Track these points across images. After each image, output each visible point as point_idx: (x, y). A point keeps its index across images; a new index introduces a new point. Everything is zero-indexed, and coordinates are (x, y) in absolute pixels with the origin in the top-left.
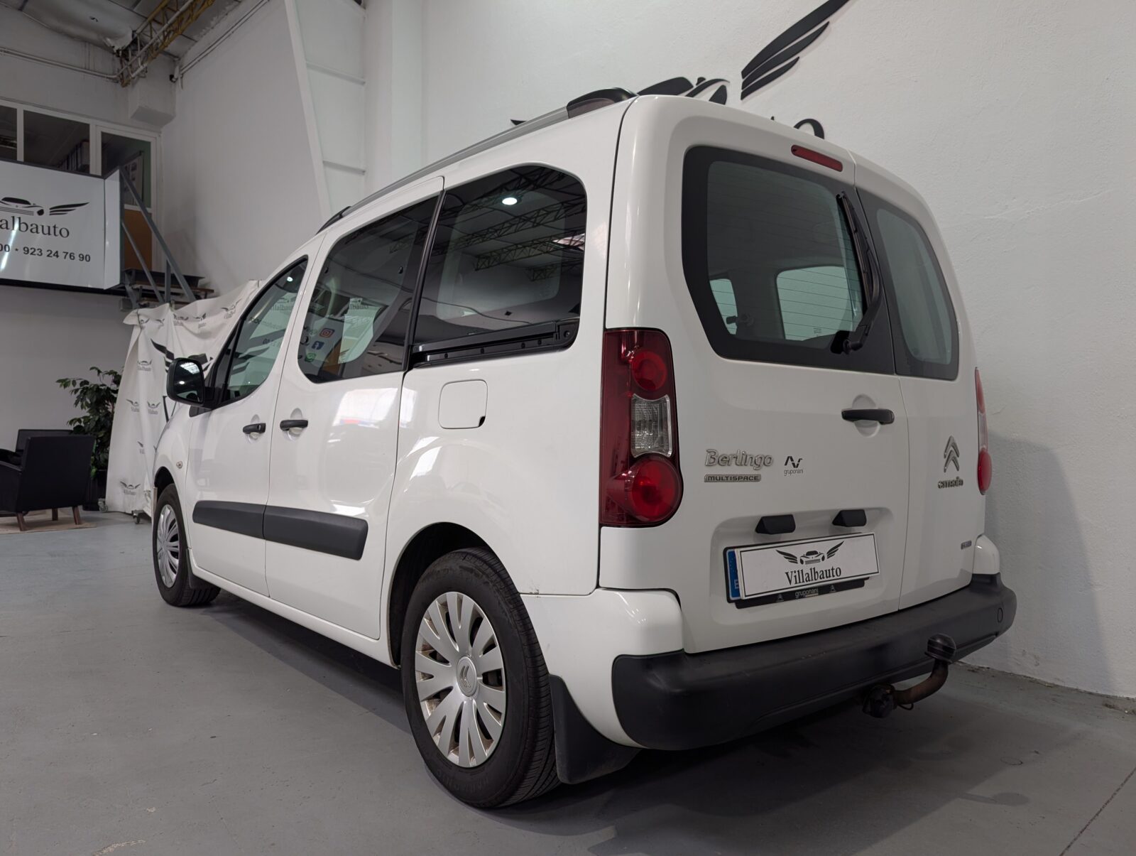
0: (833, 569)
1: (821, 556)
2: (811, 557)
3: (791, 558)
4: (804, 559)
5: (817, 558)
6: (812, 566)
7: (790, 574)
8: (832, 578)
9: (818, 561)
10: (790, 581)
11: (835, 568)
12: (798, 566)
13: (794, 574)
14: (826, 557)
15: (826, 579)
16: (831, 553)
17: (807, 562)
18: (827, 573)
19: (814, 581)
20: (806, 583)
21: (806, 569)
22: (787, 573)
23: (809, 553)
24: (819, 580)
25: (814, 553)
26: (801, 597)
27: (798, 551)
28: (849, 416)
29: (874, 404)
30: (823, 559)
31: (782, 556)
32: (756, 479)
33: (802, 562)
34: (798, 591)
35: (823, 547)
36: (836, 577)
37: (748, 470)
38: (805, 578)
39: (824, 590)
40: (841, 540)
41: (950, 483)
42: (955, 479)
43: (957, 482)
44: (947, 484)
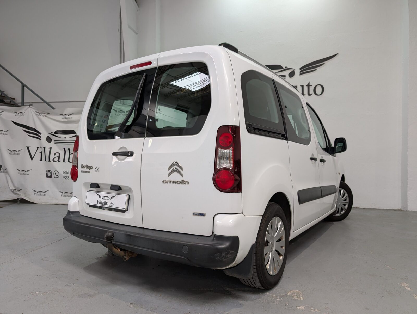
0: (111, 203)
1: (109, 198)
2: (105, 198)
3: (100, 196)
4: (103, 198)
5: (108, 198)
8: (110, 206)
9: (107, 199)
11: (112, 203)
12: (101, 199)
13: (99, 201)
14: (110, 199)
15: (109, 206)
16: (112, 198)
17: (104, 199)
19: (105, 205)
20: (102, 205)
21: (103, 201)
22: (97, 200)
23: (105, 196)
24: (107, 205)
25: (107, 197)
27: (102, 195)
28: (115, 154)
29: (127, 150)
30: (109, 199)
31: (97, 195)
32: (89, 172)
33: (102, 198)
35: (110, 196)
36: (112, 206)
38: (102, 203)
39: (110, 209)
40: (116, 195)
41: (174, 182)
42: (181, 181)
43: (183, 182)
44: (172, 182)
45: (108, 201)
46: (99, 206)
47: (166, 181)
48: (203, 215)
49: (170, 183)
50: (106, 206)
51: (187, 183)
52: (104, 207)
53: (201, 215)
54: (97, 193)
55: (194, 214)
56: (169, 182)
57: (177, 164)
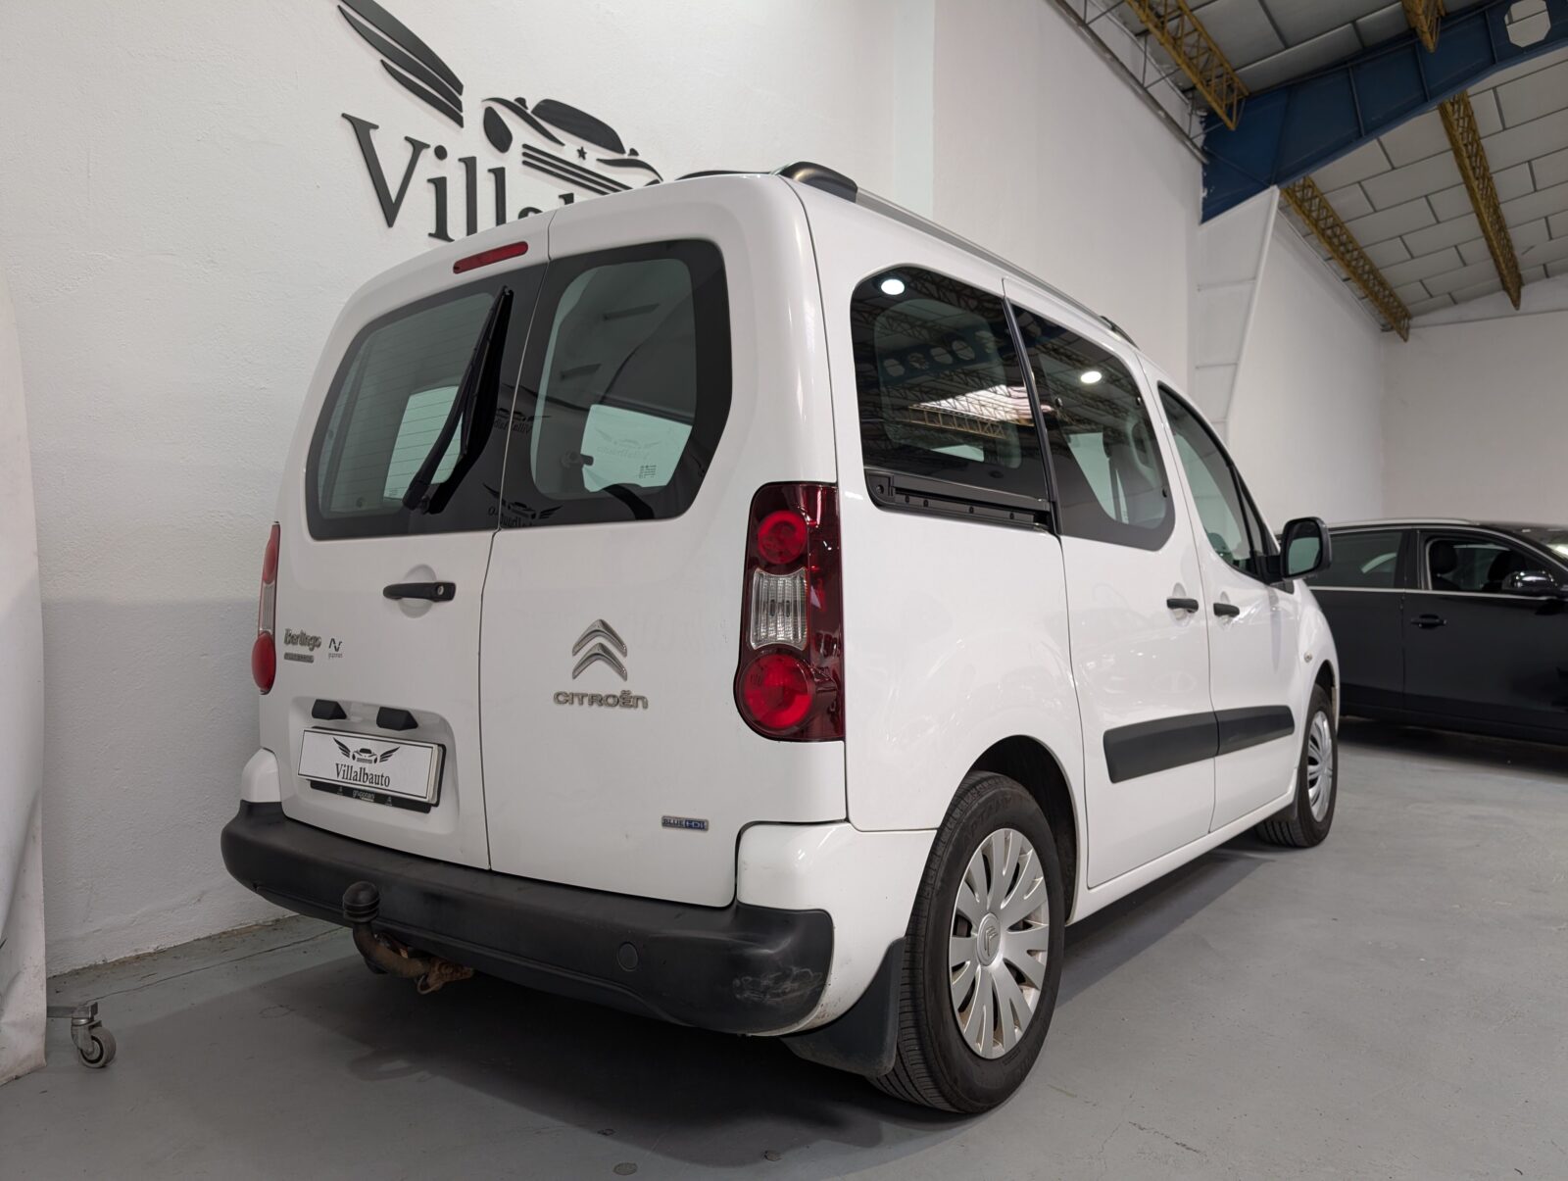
0: (382, 776)
1: (374, 757)
2: (364, 754)
3: (345, 750)
4: (356, 754)
5: (371, 758)
6: (361, 765)
7: (340, 766)
8: (379, 786)
9: (370, 762)
10: (338, 774)
11: (385, 775)
12: (349, 761)
13: (343, 769)
14: (378, 760)
15: (374, 785)
16: (385, 756)
17: (359, 760)
18: (377, 779)
19: (361, 783)
20: (352, 781)
21: (357, 766)
22: (337, 765)
23: (363, 751)
24: (367, 783)
25: (367, 751)
26: (357, 797)
27: (354, 744)
28: (395, 592)
29: (434, 576)
30: (376, 761)
31: (336, 744)
32: (309, 659)
33: (354, 757)
34: (356, 789)
35: (378, 748)
36: (384, 787)
37: (304, 650)
38: (353, 775)
39: (380, 799)
40: (397, 746)
41: (597, 700)
42: (618, 693)
43: (626, 700)
44: (586, 700)
45: (370, 768)
46: (344, 787)
47: (566, 695)
48: (699, 825)
49: (581, 703)
50: (366, 785)
51: (640, 702)
52: (359, 790)
53: (690, 827)
54: (336, 737)
55: (667, 823)
56: (576, 700)
57: (606, 629)
